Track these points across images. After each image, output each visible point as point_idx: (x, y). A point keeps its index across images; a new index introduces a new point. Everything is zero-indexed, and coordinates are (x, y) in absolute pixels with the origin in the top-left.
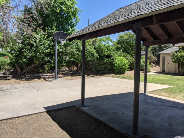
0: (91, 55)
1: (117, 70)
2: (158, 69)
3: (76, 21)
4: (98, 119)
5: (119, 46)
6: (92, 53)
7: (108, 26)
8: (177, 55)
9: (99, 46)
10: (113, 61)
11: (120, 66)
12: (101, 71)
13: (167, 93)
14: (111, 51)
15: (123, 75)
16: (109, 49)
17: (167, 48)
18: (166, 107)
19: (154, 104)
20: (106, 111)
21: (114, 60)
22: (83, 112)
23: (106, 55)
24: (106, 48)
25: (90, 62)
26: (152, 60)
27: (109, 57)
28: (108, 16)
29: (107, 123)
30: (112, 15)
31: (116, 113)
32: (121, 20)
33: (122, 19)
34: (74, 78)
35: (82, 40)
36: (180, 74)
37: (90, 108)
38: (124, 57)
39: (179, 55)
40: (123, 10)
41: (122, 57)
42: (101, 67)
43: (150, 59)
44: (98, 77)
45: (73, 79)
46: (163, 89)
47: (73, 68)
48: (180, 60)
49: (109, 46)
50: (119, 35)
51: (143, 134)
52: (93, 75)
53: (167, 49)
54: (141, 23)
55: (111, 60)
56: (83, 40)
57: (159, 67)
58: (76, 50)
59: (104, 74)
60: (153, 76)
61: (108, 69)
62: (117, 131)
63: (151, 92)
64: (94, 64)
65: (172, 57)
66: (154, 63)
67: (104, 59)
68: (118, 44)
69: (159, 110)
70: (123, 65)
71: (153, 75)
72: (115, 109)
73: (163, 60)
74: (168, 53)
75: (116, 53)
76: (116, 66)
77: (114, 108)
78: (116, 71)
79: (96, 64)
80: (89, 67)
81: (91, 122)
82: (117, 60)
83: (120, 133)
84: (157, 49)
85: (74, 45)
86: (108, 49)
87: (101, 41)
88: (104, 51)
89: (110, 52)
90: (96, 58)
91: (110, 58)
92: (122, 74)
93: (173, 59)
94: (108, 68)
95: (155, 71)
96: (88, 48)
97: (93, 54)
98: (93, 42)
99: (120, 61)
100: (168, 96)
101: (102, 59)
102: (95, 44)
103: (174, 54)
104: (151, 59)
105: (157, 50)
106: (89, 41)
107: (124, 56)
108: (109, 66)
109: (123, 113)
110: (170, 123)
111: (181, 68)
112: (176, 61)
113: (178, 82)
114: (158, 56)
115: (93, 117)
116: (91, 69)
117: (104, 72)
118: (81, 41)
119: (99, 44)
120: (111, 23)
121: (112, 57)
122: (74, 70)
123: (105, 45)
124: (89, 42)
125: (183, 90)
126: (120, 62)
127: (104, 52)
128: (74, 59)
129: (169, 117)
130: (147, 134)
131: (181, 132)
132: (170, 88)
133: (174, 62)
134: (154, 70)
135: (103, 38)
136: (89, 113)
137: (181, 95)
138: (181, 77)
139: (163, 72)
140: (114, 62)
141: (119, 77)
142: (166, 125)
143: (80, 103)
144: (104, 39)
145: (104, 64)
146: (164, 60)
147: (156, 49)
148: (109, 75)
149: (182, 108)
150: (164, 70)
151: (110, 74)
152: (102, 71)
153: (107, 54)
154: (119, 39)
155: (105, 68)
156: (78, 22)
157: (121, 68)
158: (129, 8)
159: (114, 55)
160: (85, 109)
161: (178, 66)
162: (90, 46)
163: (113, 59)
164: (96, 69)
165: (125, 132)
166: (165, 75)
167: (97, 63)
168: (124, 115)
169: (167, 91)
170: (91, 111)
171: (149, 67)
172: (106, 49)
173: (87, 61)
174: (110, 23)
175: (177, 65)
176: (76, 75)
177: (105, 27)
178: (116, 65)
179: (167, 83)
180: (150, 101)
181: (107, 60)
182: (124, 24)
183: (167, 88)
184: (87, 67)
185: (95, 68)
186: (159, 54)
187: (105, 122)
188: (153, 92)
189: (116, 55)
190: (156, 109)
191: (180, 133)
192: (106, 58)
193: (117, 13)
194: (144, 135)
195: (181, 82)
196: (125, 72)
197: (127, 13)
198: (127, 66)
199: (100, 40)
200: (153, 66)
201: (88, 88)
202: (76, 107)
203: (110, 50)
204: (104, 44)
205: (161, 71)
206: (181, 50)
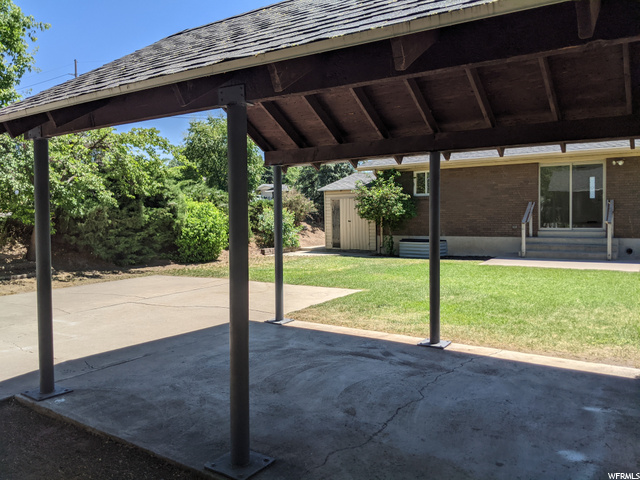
0: (87, 197)
1: (189, 247)
2: (320, 238)
3: (17, 62)
4: (106, 436)
5: (195, 165)
6: (91, 187)
7: (125, 90)
8: (370, 194)
9: (116, 163)
10: (175, 217)
11: (199, 234)
12: (130, 256)
13: (343, 314)
14: (166, 181)
15: (212, 264)
16: (156, 175)
17: (343, 173)
18: (340, 357)
19: (304, 352)
20: (143, 400)
21: (179, 215)
22: (49, 420)
23: (147, 194)
24: (147, 169)
25: (82, 221)
26: (301, 211)
27: (156, 201)
28: (137, 54)
29: (141, 445)
30: (151, 52)
31: (178, 404)
32: (172, 71)
33: (174, 70)
34: (16, 288)
35: (34, 138)
36: (383, 252)
37: (77, 398)
38: (211, 204)
39: (376, 193)
40: (188, 39)
41: (207, 204)
42: (130, 240)
43: (296, 209)
44: (116, 279)
45: (12, 293)
46: (333, 300)
47: (10, 249)
48: (378, 210)
49: (156, 163)
50: (192, 125)
51: (266, 460)
52: (98, 273)
53: (343, 176)
54: (243, 86)
55: (164, 212)
56: (39, 137)
57: (323, 234)
58: (21, 175)
59: (142, 264)
60: (307, 261)
61: (158, 246)
62: (180, 468)
63: (297, 315)
64: (98, 229)
65: (358, 203)
66: (308, 220)
67: (139, 210)
68: (191, 159)
69: (320, 371)
70: (211, 231)
71: (305, 258)
72: (174, 388)
73: (333, 212)
74: (347, 188)
75: (182, 188)
76: (187, 234)
77: (171, 386)
78: (188, 252)
79: (107, 229)
80: (82, 243)
81: (78, 452)
82: (187, 214)
83: (188, 471)
84: (317, 175)
85: (10, 155)
86: (152, 174)
87: (123, 145)
88: (137, 178)
89: (160, 185)
90: (106, 208)
91: (163, 207)
92: (207, 261)
93: (361, 209)
94: (155, 242)
95: (313, 245)
96: (71, 170)
97: (94, 191)
98: (92, 148)
99: (199, 217)
100: (347, 321)
101: (133, 210)
102: (103, 155)
103: (363, 192)
104: (299, 208)
105: (316, 179)
106: (76, 144)
107: (212, 198)
108: (159, 237)
109: (203, 400)
110: (349, 406)
111: (384, 234)
112: (368, 213)
113: (377, 276)
114: (319, 199)
115: (89, 430)
116: (88, 248)
117: (141, 258)
118: (32, 141)
119: (117, 157)
120: (137, 79)
121: (170, 203)
122: (17, 256)
123: (139, 159)
124: (76, 148)
125: (388, 299)
126: (199, 222)
127: (139, 183)
128: (14, 211)
129: (347, 390)
130: (281, 457)
131: (380, 431)
132: (352, 295)
133: (362, 216)
134: (310, 243)
135: (132, 134)
136: (71, 417)
137: (382, 316)
138: (385, 259)
139: (336, 248)
140: (178, 221)
141: (197, 274)
142: (339, 415)
143: (37, 383)
144: (136, 137)
145: (142, 229)
146: (336, 211)
147: (312, 175)
148: (160, 268)
149: (384, 354)
150: (336, 241)
151: (163, 265)
152: (135, 256)
153: (151, 191)
154: (193, 139)
155: (143, 241)
156: (26, 69)
157: (203, 242)
158: (208, 34)
159: (175, 196)
160: (57, 405)
161: (375, 228)
162: (80, 163)
163: (173, 210)
164: (110, 248)
165: (208, 465)
166: (340, 258)
167: (111, 226)
168: (207, 406)
169: (344, 306)
170: (83, 408)
171: (293, 234)
172: (144, 173)
173: (71, 217)
174: (133, 81)
175: (373, 224)
176: (22, 278)
177: (117, 92)
178: (184, 230)
179: (345, 283)
180: (293, 344)
181: (151, 213)
182: (181, 85)
183: (345, 297)
184: (71, 241)
185: (105, 245)
186: (322, 192)
187: (136, 443)
188: (302, 315)
189: (182, 196)
190: (310, 367)
191: (376, 434)
192: (147, 205)
193: (167, 46)
194: (271, 461)
195: (383, 276)
196: (218, 253)
197: (196, 51)
198: (224, 232)
199: (121, 141)
200: (304, 229)
201: (73, 324)
202: (18, 403)
203: (159, 178)
204: (136, 154)
205: (330, 246)
206: (382, 180)
